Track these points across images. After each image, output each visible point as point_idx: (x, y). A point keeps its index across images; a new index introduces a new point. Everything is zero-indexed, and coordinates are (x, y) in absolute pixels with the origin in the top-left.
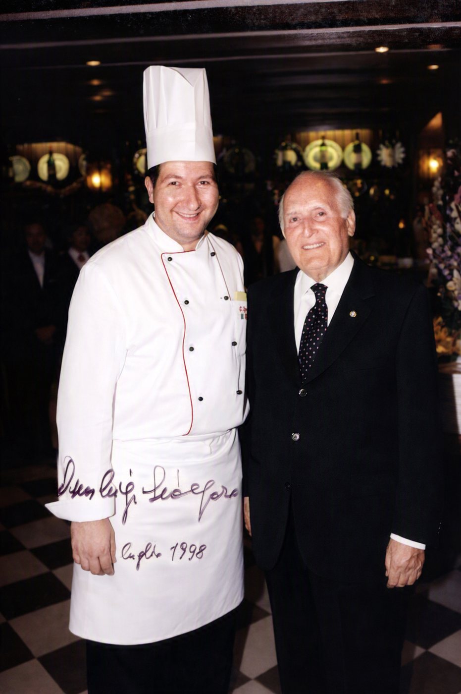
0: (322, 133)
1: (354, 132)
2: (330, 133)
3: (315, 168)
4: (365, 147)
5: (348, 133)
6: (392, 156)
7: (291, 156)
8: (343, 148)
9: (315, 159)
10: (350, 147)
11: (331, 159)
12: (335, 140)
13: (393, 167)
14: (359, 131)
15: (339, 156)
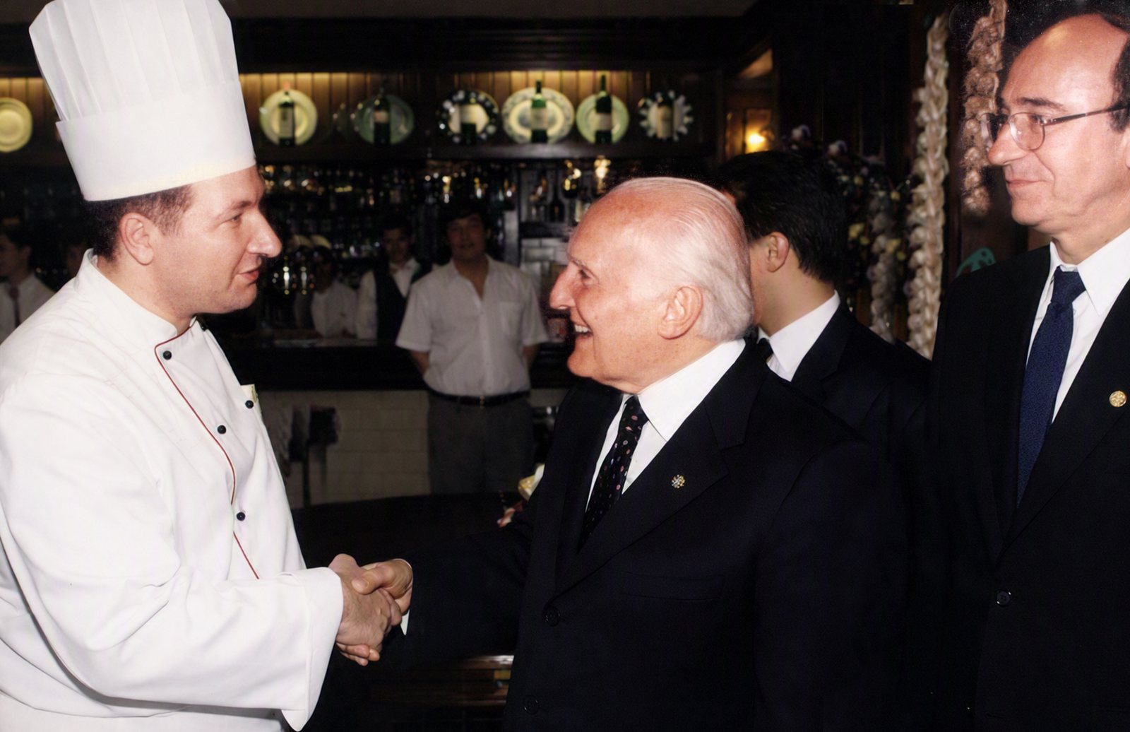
0: (536, 75)
1: (599, 74)
2: (553, 76)
3: (521, 137)
4: (617, 104)
5: (586, 77)
6: (669, 120)
7: (478, 116)
8: (576, 102)
9: (523, 122)
10: (590, 103)
11: (552, 122)
12: (561, 89)
13: (670, 139)
14: (607, 74)
15: (567, 118)
